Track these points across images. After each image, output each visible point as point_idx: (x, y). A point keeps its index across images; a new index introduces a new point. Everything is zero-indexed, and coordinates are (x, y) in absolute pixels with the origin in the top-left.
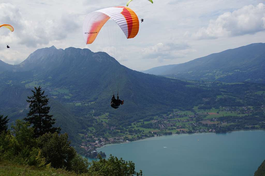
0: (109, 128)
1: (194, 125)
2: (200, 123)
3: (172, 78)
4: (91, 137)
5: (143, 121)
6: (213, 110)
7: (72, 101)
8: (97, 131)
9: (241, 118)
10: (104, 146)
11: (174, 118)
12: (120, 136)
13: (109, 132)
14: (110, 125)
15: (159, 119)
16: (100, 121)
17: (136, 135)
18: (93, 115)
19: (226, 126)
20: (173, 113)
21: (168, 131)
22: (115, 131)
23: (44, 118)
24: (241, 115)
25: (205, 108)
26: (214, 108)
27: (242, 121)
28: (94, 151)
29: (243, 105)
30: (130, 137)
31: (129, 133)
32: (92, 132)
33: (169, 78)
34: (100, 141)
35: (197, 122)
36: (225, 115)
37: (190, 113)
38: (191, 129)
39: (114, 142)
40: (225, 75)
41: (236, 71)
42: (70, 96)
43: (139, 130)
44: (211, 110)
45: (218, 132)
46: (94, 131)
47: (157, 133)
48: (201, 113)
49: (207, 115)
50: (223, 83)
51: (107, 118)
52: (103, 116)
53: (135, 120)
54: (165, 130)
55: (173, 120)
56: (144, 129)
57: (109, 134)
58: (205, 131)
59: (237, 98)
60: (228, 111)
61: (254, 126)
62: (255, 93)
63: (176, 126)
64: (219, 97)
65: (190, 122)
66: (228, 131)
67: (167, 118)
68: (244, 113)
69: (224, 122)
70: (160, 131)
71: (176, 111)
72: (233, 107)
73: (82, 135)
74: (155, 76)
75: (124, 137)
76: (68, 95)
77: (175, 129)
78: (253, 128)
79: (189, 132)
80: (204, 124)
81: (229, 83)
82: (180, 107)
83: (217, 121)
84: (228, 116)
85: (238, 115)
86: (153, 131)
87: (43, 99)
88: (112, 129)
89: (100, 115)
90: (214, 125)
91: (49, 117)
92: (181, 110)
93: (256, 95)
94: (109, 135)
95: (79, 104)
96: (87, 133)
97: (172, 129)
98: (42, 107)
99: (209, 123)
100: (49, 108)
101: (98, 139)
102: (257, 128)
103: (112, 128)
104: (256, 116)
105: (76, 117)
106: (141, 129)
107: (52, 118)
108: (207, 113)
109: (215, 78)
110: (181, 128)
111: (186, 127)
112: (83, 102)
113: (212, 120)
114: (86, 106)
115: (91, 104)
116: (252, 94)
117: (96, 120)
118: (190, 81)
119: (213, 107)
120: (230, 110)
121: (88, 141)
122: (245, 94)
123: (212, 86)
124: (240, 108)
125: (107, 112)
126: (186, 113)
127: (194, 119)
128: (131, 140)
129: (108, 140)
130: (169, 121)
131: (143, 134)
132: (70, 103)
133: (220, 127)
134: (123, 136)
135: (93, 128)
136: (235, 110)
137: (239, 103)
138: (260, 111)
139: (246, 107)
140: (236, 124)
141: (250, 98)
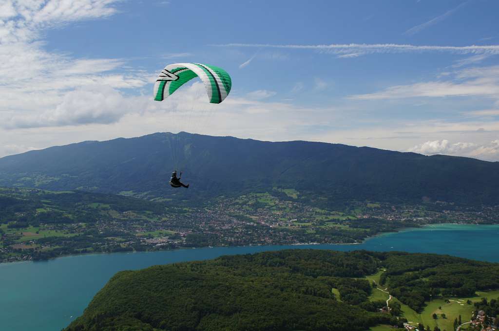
2: (9, 248)
6: (30, 228)
9: (70, 239)
19: (49, 251)
24: (70, 235)
25: (18, 227)
26: (31, 227)
27: (71, 243)
29: (72, 222)
35: (5, 246)
36: (47, 236)
40: (49, 181)
41: (64, 175)
44: (27, 228)
45: (36, 260)
48: (11, 233)
49: (21, 237)
50: (46, 192)
58: (17, 259)
59: (64, 212)
60: (51, 230)
61: (86, 250)
62: (89, 206)
64: (39, 211)
66: (50, 258)
68: (73, 233)
69: (46, 246)
72: (59, 225)
78: (85, 252)
80: (15, 249)
81: (55, 193)
83: (37, 244)
84: (52, 237)
85: (66, 236)
90: (31, 250)
93: (90, 208)
99: (24, 247)
102: (89, 252)
104: (89, 236)
108: (22, 233)
109: (35, 184)
113: (28, 243)
116: (84, 207)
119: (30, 225)
120: (55, 228)
122: (75, 207)
123: (30, 195)
124: (69, 226)
133: (40, 251)
136: (61, 228)
137: (67, 218)
138: (94, 229)
139: (76, 224)
140: (62, 247)
141: (82, 212)
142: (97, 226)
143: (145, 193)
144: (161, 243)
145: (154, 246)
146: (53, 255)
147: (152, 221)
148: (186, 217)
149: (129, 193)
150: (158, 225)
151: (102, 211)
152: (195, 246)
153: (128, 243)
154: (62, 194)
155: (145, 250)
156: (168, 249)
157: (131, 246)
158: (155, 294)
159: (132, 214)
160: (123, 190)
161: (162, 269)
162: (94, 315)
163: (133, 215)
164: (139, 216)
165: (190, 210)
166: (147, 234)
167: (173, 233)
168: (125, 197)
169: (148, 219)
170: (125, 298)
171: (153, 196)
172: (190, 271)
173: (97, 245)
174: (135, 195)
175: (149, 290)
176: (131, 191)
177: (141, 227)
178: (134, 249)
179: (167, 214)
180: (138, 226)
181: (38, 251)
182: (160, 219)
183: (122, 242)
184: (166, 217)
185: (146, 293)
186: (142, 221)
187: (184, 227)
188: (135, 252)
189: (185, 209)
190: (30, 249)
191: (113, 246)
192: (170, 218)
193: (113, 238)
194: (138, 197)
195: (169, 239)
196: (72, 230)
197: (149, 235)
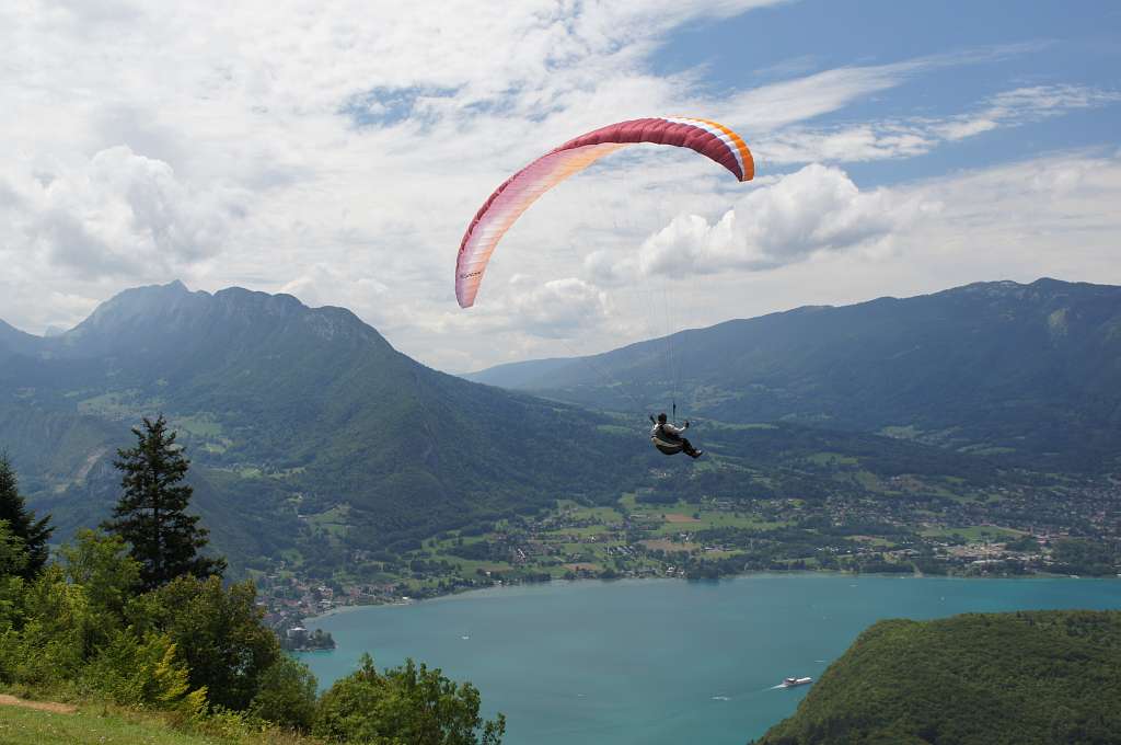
0: (349, 555)
1: (621, 553)
2: (639, 548)
3: (559, 401)
4: (288, 582)
5: (461, 535)
6: (680, 506)
7: (231, 461)
8: (309, 564)
9: (767, 535)
10: (329, 613)
11: (559, 529)
12: (382, 581)
13: (347, 569)
14: (352, 544)
15: (513, 531)
16: (320, 532)
17: (436, 581)
18: (297, 512)
19: (720, 559)
20: (557, 513)
21: (536, 570)
22: (367, 565)
23: (170, 523)
24: (766, 526)
25: (654, 501)
26: (683, 502)
27: (767, 545)
28: (297, 629)
29: (770, 495)
30: (415, 585)
31: (411, 572)
32: (292, 564)
33: (549, 402)
34: (318, 597)
35: (630, 541)
36: (716, 526)
37: (609, 515)
38: (611, 565)
39: (361, 601)
40: (722, 400)
42: (225, 446)
43: (444, 563)
44: (676, 505)
45: (693, 577)
46: (299, 563)
47: (504, 577)
48: (643, 514)
49: (663, 523)
50: (715, 423)
51: (343, 520)
52: (331, 514)
53: (433, 532)
54: (530, 566)
55: (553, 533)
56: (463, 562)
57: (349, 574)
58: (654, 573)
59: (754, 471)
60: (726, 511)
61: (803, 562)
62: (809, 459)
63: (564, 554)
64: (701, 466)
65: (610, 544)
66: (724, 575)
67: (538, 529)
68: (774, 520)
69: (713, 547)
70: (512, 568)
71: (567, 507)
72: (742, 501)
73: (256, 574)
74: (503, 391)
75: (397, 584)
76: (218, 443)
77: (561, 563)
78: (799, 567)
79: (604, 574)
80: (651, 551)
81: (731, 426)
82: (579, 495)
83: (694, 541)
84: (727, 528)
85: (757, 526)
86: (489, 568)
87: (170, 461)
88: (359, 559)
89: (320, 510)
90: (684, 555)
91: (188, 523)
92: (582, 503)
93: (812, 464)
94: (345, 577)
95: (252, 473)
96: (273, 568)
97: (552, 564)
98: (166, 488)
99: (669, 547)
100: (188, 492)
101: (312, 591)
102: (810, 568)
103: (359, 555)
104: (810, 530)
105: (242, 515)
106: (452, 560)
107: (198, 526)
108: (663, 516)
109: (691, 406)
110: (580, 560)
111: (597, 559)
112: (268, 465)
113: (676, 539)
114: (275, 480)
115: (294, 476)
116: (799, 461)
117: (305, 525)
118: (612, 414)
119: (680, 499)
120: (733, 509)
121: (279, 594)
122: (780, 460)
124: (764, 504)
125: (344, 503)
126: (600, 514)
127: (624, 533)
128: (417, 596)
129: (343, 594)
130: (542, 538)
131: (459, 576)
132: (225, 470)
133: (702, 560)
134: (392, 581)
135: (296, 553)
136: (748, 509)
137: (760, 487)
138: (821, 515)
139: (780, 502)
140: (748, 552)
141: (793, 474)
142: (829, 507)
143: (946, 432)
144: (984, 559)
145: (966, 565)
146: (729, 568)
147: (963, 501)
148: (1055, 495)
149: (907, 432)
150: (976, 513)
151: (840, 472)
152: (1079, 571)
153: (902, 552)
154: (750, 429)
155: (944, 573)
156: (1005, 574)
157: (908, 562)
158: (972, 685)
159: (912, 481)
160: (890, 424)
161: (988, 624)
162: (820, 719)
163: (915, 485)
164: (929, 487)
165: (1065, 479)
166: (949, 534)
167: (1018, 534)
168: (894, 440)
169: (955, 498)
170: (896, 686)
171: (967, 440)
172: (1064, 636)
173: (828, 553)
174: (919, 436)
175: (955, 673)
176: (911, 427)
177: (934, 514)
178: (916, 569)
179: (1003, 486)
180: (928, 513)
181: (698, 558)
182: (982, 498)
183: (890, 549)
184: (1000, 493)
185: (947, 678)
186: (938, 501)
187: (1047, 522)
188: (918, 575)
189: (1051, 475)
190: (680, 553)
191: (865, 557)
192: (1009, 497)
193: (866, 538)
194: (927, 441)
195: (1007, 548)
196: (771, 515)
197: (956, 536)
